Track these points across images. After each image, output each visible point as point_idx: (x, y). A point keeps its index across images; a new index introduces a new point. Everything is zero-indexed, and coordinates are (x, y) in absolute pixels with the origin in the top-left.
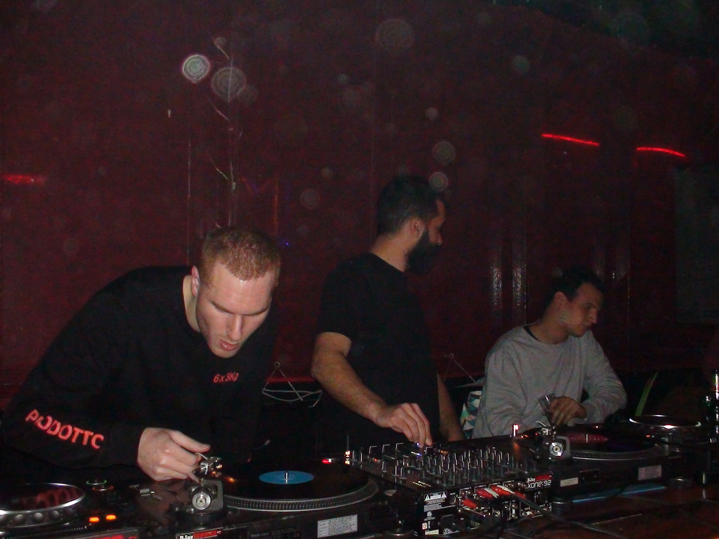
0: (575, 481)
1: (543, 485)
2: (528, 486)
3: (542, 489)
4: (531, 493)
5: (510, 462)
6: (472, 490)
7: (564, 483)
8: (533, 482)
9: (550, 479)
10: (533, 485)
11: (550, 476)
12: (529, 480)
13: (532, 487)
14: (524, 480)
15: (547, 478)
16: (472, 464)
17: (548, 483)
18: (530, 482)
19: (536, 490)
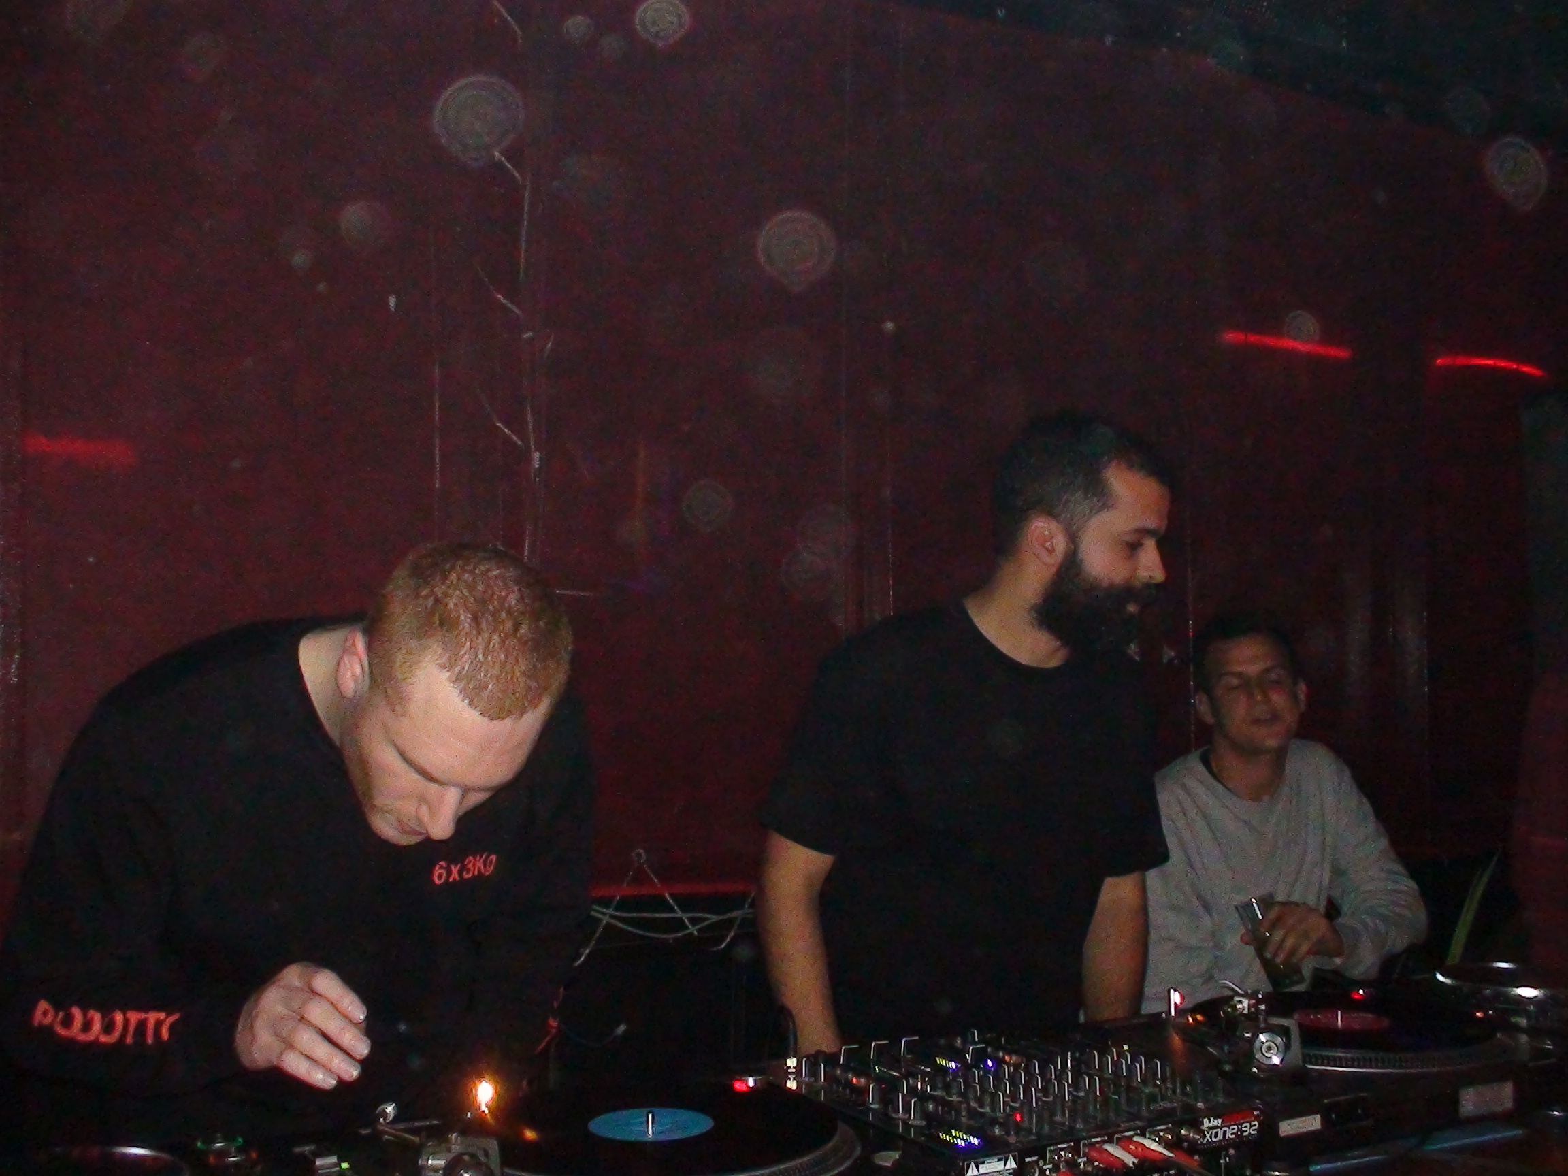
0: (1313, 1123)
1: (1239, 1133)
2: (1205, 1136)
3: (1240, 1142)
4: (1211, 1154)
5: (1163, 1080)
6: (1076, 1151)
7: (1288, 1128)
8: (1216, 1127)
9: (1256, 1118)
10: (1216, 1134)
11: (1255, 1113)
12: (1206, 1123)
13: (1214, 1140)
14: (1195, 1125)
15: (1245, 1115)
16: (1076, 1085)
17: (1250, 1128)
18: (1210, 1128)
19: (1225, 1145)
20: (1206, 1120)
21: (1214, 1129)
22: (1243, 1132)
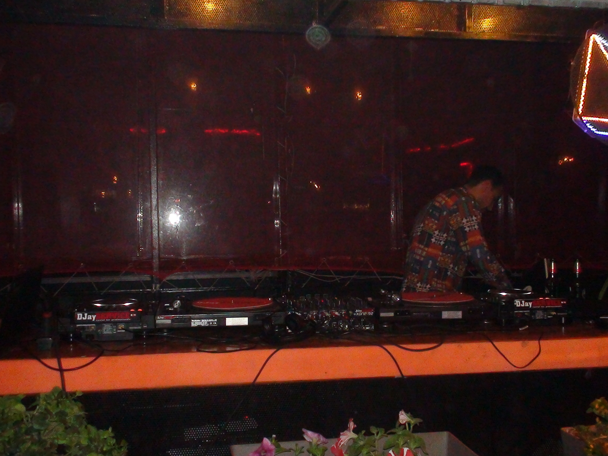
0: (392, 314)
1: (367, 314)
2: (357, 314)
3: (367, 316)
4: (359, 318)
6: (318, 313)
7: (382, 315)
8: (360, 312)
9: (373, 311)
10: (360, 314)
11: (372, 310)
12: (357, 311)
13: (359, 315)
14: (354, 311)
15: (370, 311)
17: (371, 314)
18: (358, 312)
19: (362, 317)
20: (357, 310)
21: (359, 312)
22: (368, 314)
